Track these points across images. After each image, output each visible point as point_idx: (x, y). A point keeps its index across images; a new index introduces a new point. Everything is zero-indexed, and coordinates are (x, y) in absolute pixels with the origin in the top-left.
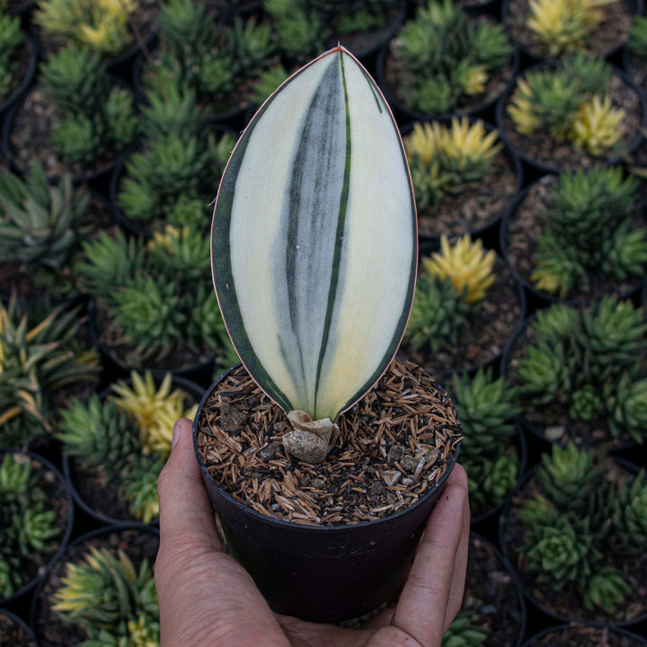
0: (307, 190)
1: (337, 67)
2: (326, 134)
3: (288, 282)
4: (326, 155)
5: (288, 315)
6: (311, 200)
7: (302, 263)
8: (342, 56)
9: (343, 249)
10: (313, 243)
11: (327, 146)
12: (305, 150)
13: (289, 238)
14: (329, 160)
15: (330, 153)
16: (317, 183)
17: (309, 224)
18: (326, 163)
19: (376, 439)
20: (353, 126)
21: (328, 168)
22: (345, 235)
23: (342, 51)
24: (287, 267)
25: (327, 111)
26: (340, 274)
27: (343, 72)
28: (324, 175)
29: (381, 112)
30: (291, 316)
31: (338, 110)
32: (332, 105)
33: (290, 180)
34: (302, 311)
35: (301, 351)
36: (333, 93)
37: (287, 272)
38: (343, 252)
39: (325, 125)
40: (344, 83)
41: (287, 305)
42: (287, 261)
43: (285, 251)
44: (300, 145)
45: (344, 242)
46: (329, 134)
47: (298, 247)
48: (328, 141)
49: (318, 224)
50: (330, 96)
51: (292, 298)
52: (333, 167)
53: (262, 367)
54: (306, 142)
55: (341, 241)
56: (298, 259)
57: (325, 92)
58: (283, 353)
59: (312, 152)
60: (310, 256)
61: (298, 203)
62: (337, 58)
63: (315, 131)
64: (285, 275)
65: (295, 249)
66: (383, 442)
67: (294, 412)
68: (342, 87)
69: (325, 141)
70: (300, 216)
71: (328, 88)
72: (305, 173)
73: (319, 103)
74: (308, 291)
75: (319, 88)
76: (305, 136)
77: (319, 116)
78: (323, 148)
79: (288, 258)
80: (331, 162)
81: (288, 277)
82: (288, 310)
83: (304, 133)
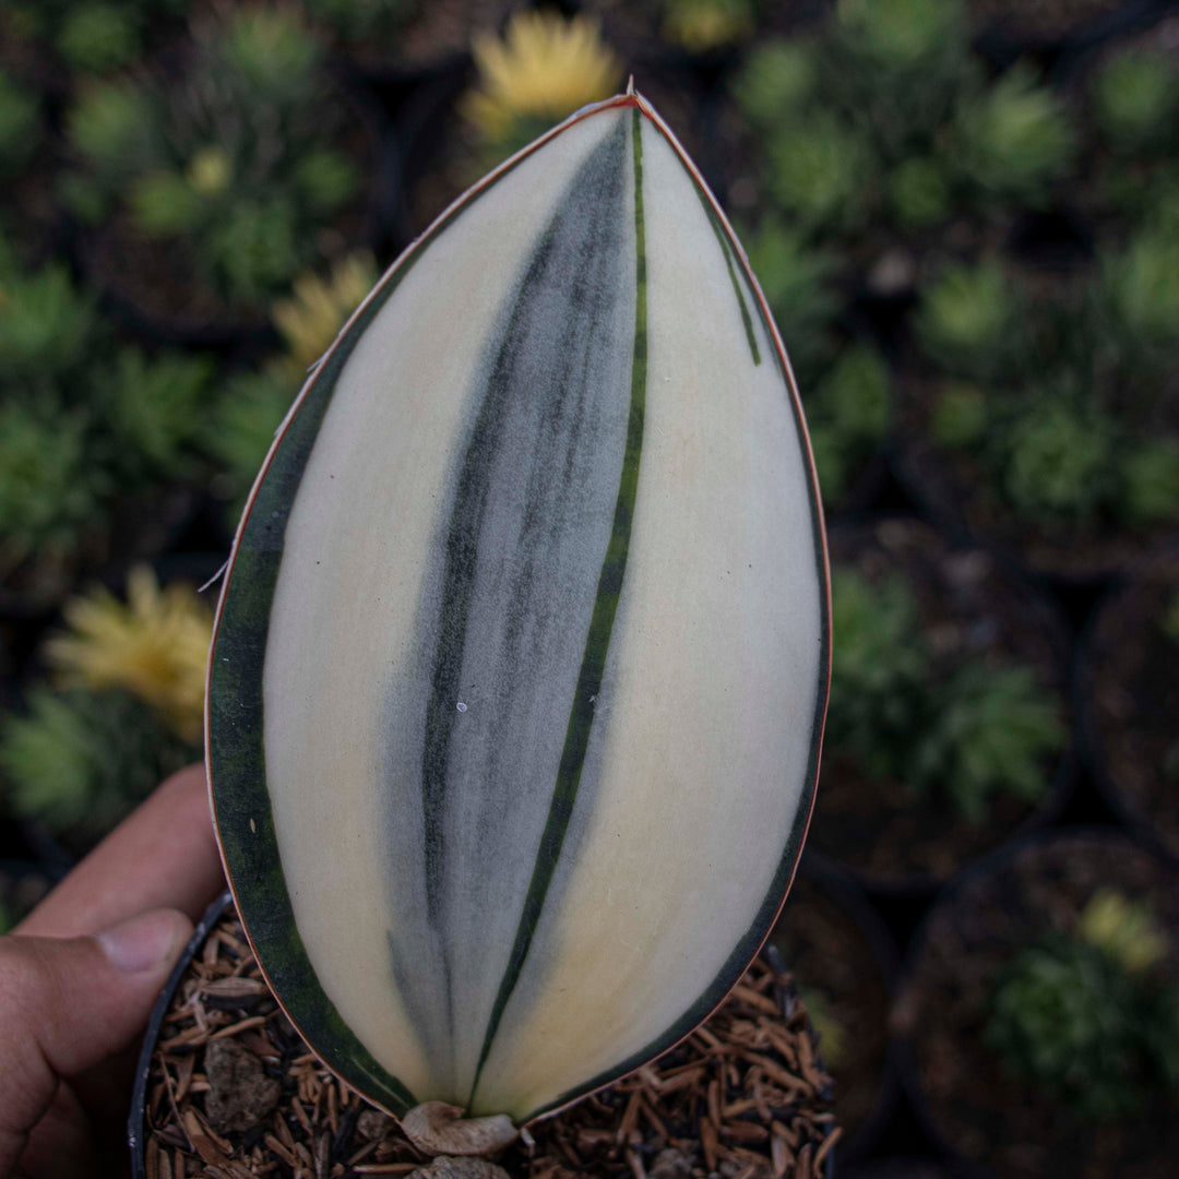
0: (500, 536)
1: (621, 160)
2: (568, 369)
3: (427, 797)
4: (564, 436)
5: (421, 881)
6: (507, 565)
7: (470, 747)
8: (637, 128)
9: (595, 729)
10: (508, 693)
11: (569, 408)
12: (500, 414)
13: (437, 676)
14: (571, 453)
15: (575, 432)
16: (531, 519)
17: (498, 637)
18: (560, 462)
19: (620, 1136)
20: (657, 364)
21: (567, 475)
22: (604, 692)
23: (639, 112)
24: (426, 755)
25: (578, 296)
26: (581, 797)
27: (639, 182)
28: (552, 496)
29: (757, 359)
30: (428, 886)
31: (611, 299)
32: (592, 280)
33: (450, 507)
34: (461, 871)
35: (448, 972)
36: (602, 240)
37: (426, 772)
38: (594, 738)
39: (568, 342)
40: (639, 220)
41: (420, 857)
42: (428, 742)
43: (422, 712)
44: (488, 400)
45: (599, 712)
46: (578, 371)
47: (462, 707)
48: (573, 392)
49: (525, 640)
50: (588, 250)
51: (434, 840)
52: (584, 477)
53: (341, 1022)
54: (505, 390)
55: (592, 705)
56: (457, 736)
57: (576, 233)
58: (401, 979)
59: (522, 421)
60: (497, 730)
61: (471, 575)
62: (620, 131)
63: (536, 357)
64: (418, 777)
65: (452, 707)
66: (636, 1139)
67: (418, 1111)
68: (629, 230)
69: (563, 392)
70: (473, 613)
71: (586, 225)
72: (495, 485)
73: (552, 269)
74: (484, 824)
75: (557, 222)
76: (502, 371)
77: (550, 309)
78: (554, 413)
79: (430, 733)
80: (578, 459)
81: (427, 784)
82: (420, 869)
83: (500, 361)
